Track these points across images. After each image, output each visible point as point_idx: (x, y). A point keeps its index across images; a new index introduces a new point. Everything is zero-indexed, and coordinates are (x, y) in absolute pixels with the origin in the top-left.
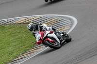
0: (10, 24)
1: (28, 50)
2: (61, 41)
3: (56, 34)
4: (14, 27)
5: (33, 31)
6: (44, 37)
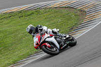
0: (45, 9)
2: (61, 46)
3: (55, 38)
4: (49, 12)
5: (32, 34)
6: (41, 41)
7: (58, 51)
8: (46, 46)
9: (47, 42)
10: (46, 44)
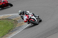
1: (5, 35)
2: (38, 21)
5: (21, 15)
7: (38, 23)
8: (32, 20)
9: (32, 18)
10: (32, 19)
